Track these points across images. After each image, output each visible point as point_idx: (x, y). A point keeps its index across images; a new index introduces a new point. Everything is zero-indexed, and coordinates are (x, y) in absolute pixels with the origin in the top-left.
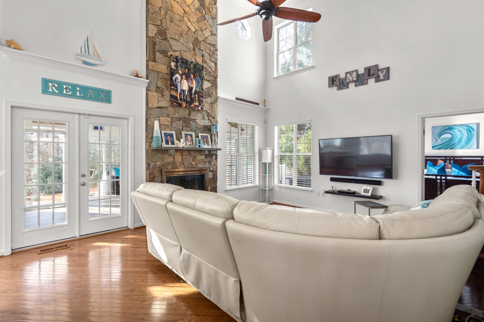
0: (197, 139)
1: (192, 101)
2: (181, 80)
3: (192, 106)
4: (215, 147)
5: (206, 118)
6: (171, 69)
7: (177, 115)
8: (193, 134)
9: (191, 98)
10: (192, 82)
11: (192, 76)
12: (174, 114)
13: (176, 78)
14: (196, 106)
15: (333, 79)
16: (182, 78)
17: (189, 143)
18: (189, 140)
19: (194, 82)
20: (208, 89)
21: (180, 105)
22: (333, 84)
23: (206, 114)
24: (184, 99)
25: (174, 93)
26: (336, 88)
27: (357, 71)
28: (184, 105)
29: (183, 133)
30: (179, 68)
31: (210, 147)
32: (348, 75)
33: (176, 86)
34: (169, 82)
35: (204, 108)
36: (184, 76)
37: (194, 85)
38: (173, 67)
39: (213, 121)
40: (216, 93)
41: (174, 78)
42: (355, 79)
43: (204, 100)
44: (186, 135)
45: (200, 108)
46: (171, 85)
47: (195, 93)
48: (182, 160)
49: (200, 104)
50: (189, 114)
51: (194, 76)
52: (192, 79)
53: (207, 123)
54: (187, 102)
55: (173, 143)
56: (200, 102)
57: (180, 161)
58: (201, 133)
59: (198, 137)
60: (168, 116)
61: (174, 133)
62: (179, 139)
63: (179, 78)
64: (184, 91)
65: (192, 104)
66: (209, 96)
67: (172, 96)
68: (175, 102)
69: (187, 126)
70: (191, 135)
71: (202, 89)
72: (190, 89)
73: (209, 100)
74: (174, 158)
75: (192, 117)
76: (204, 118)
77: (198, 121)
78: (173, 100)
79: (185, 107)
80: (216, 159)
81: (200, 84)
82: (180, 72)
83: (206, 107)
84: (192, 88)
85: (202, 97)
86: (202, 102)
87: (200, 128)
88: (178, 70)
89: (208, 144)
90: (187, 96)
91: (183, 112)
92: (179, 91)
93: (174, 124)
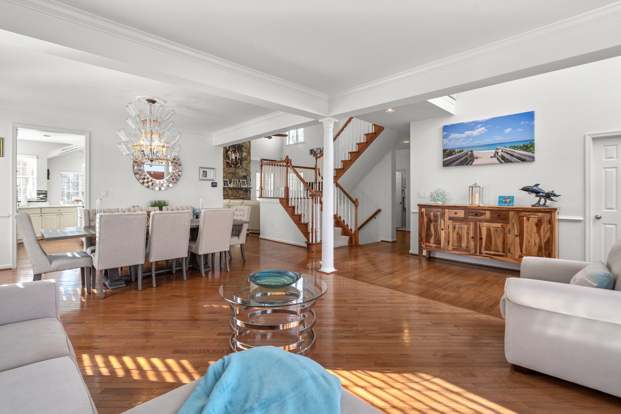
0: (240, 183)
1: (237, 164)
2: (231, 154)
3: (237, 166)
4: (249, 187)
5: (244, 172)
6: (227, 149)
7: (229, 171)
8: (237, 180)
9: (236, 162)
10: (237, 154)
11: (237, 151)
12: (228, 171)
13: (229, 153)
14: (239, 166)
15: (311, 150)
16: (232, 153)
17: (235, 185)
18: (235, 183)
19: (238, 154)
20: (245, 156)
21: (231, 166)
22: (311, 153)
23: (244, 169)
24: (233, 163)
25: (228, 161)
26: (312, 155)
27: (320, 148)
28: (233, 166)
29: (232, 180)
30: (230, 148)
31: (246, 187)
32: (317, 150)
33: (229, 157)
34: (226, 156)
35: (243, 167)
36: (233, 152)
37: (238, 156)
38: (227, 148)
39: (248, 173)
40: (250, 158)
41: (228, 154)
42: (319, 152)
43: (243, 162)
44: (234, 181)
45: (241, 167)
46: (227, 157)
47: (238, 160)
48: (232, 193)
49: (241, 165)
50: (236, 171)
51: (238, 151)
52: (237, 153)
53: (245, 174)
54: (234, 165)
55: (227, 185)
56: (241, 164)
57: (231, 194)
58: (241, 179)
59: (239, 181)
60: (225, 172)
61: (228, 180)
62: (230, 183)
63: (231, 153)
64: (233, 159)
65: (237, 165)
66: (246, 160)
67: (227, 163)
68: (228, 165)
69: (234, 176)
70: (236, 181)
71: (242, 157)
72: (236, 158)
73: (246, 162)
74: (228, 192)
75: (237, 172)
76: (243, 172)
77: (240, 173)
78: (227, 164)
79: (234, 167)
80: (250, 193)
81: (241, 155)
82: (231, 150)
83: (244, 166)
84: (237, 157)
85: (242, 161)
86: (242, 163)
87: (241, 177)
88: (230, 149)
89: (245, 185)
90: (234, 161)
91: (232, 170)
92: (230, 159)
93: (228, 176)
